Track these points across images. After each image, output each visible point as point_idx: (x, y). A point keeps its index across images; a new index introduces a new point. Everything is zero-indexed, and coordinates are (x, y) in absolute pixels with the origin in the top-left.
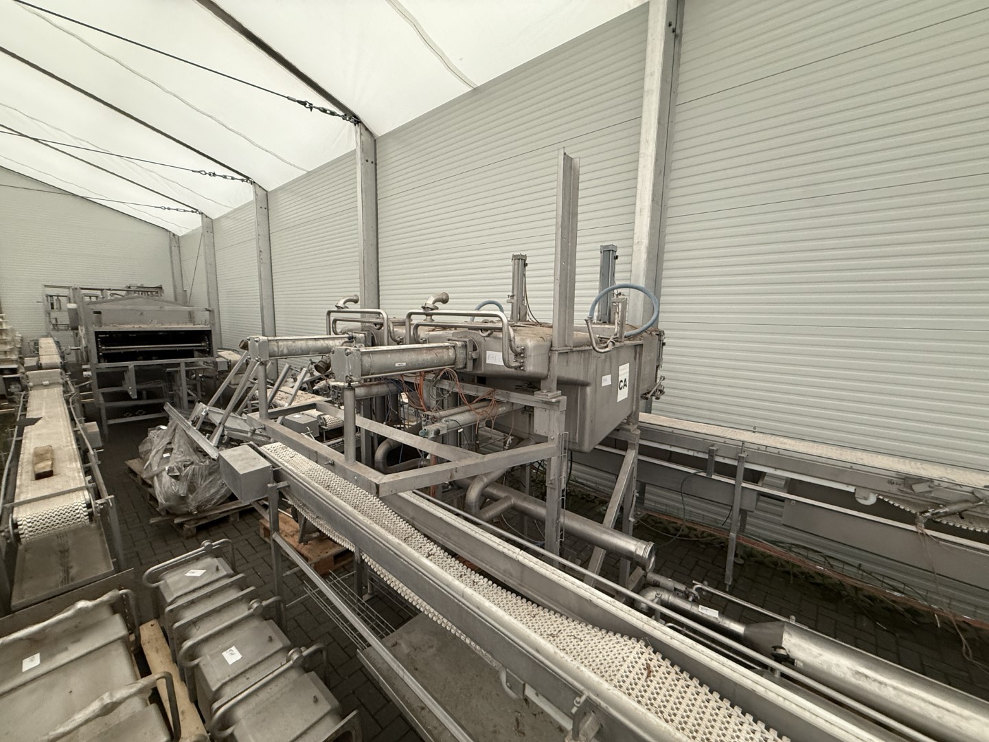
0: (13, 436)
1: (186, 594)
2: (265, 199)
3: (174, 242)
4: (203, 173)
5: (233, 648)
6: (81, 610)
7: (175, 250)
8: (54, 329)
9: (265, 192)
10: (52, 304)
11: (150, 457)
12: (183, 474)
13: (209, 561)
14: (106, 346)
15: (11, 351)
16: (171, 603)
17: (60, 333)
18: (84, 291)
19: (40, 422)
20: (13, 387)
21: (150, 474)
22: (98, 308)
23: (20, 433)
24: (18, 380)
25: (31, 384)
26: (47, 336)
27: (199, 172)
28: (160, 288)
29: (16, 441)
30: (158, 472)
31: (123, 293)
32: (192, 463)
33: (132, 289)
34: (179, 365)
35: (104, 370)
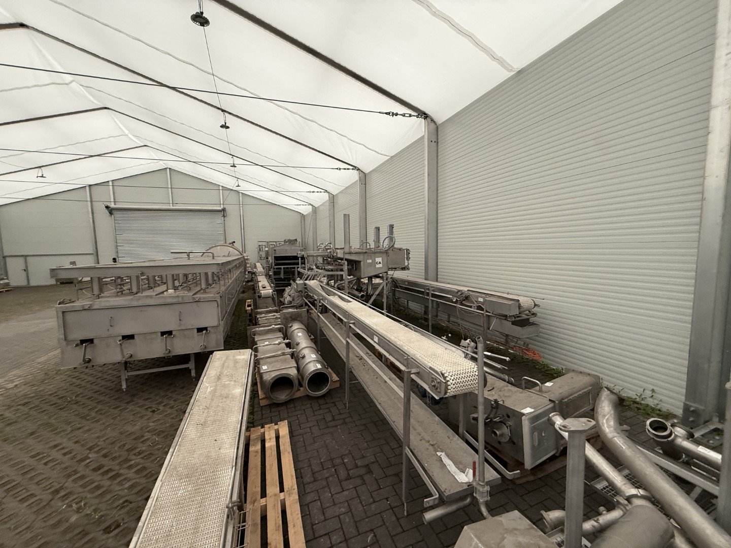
3: (303, 218)
7: (303, 221)
8: (261, 259)
10: (260, 249)
14: (277, 261)
17: (263, 260)
18: (270, 243)
22: (275, 249)
26: (258, 262)
28: (296, 240)
31: (283, 243)
33: (286, 241)
35: (275, 270)
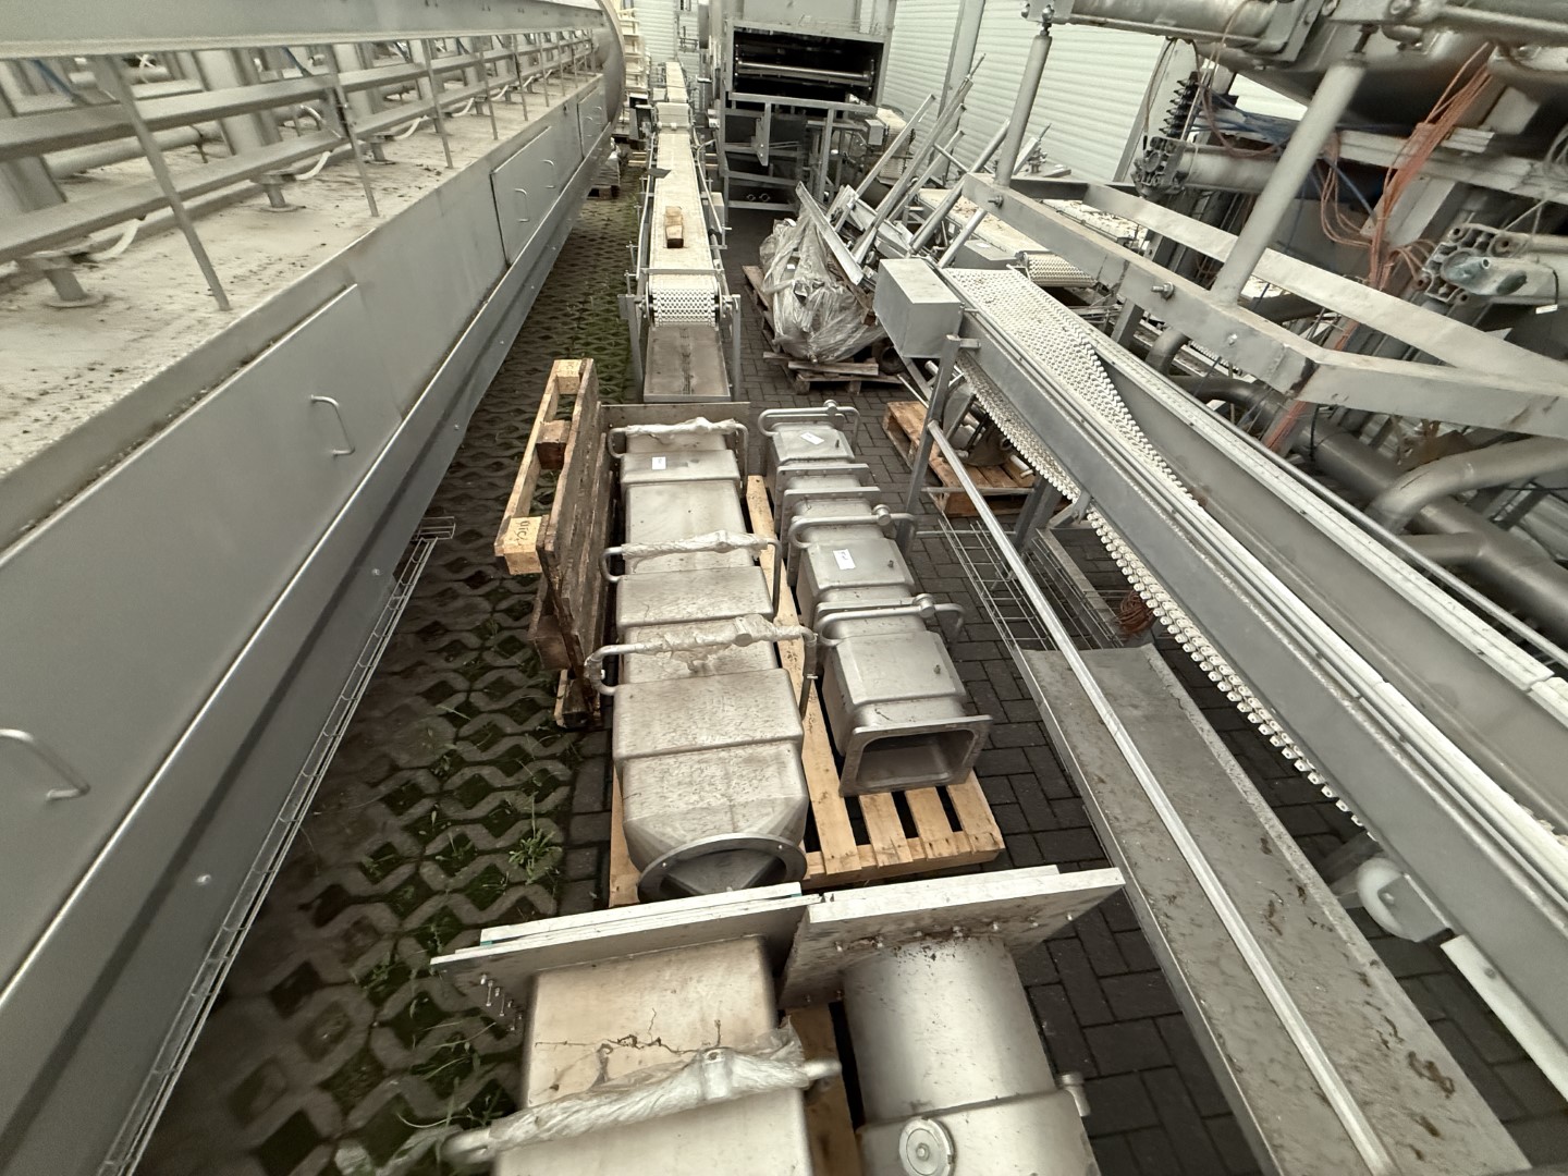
0: (646, 188)
1: (800, 460)
5: (846, 551)
6: (700, 428)
8: (681, 48)
11: (773, 265)
12: (810, 298)
13: (826, 429)
14: (741, 60)
15: (641, 75)
16: (784, 463)
17: (687, 55)
19: (669, 176)
20: (644, 124)
21: (771, 289)
23: (653, 186)
24: (648, 115)
25: (660, 122)
26: (674, 59)
30: (779, 287)
32: (823, 285)
34: (827, 114)
35: (734, 111)
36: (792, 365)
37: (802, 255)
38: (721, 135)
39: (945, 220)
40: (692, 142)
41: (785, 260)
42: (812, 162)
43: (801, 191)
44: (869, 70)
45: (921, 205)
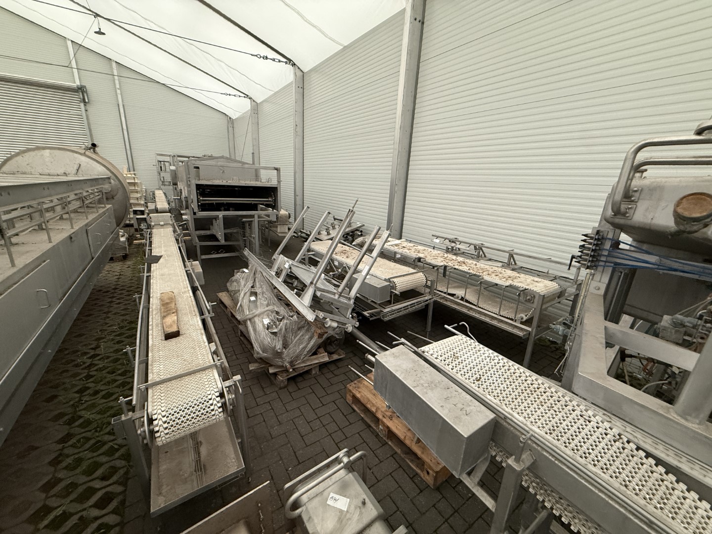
0: (144, 273)
2: (302, 79)
3: (230, 123)
4: (259, 56)
7: (230, 129)
8: (163, 185)
9: (302, 74)
10: (161, 167)
11: (240, 299)
12: (278, 329)
14: (203, 197)
15: (141, 198)
17: (166, 187)
18: (179, 158)
19: (161, 260)
20: (142, 225)
21: (244, 317)
22: (198, 163)
23: (149, 270)
24: (145, 219)
25: (153, 224)
26: (159, 189)
27: (256, 56)
29: (147, 276)
30: (250, 316)
32: (284, 317)
34: (253, 216)
36: (271, 371)
37: (258, 290)
38: (191, 225)
39: (332, 260)
40: (175, 231)
41: (248, 294)
42: (247, 235)
43: (246, 252)
44: (271, 197)
45: (313, 251)
